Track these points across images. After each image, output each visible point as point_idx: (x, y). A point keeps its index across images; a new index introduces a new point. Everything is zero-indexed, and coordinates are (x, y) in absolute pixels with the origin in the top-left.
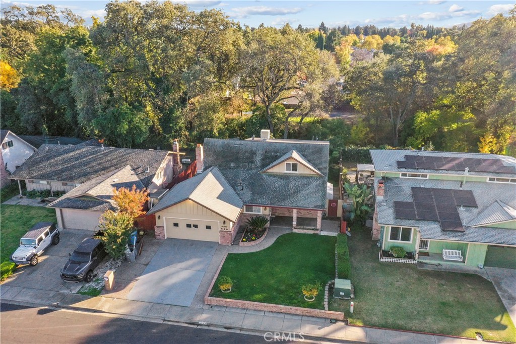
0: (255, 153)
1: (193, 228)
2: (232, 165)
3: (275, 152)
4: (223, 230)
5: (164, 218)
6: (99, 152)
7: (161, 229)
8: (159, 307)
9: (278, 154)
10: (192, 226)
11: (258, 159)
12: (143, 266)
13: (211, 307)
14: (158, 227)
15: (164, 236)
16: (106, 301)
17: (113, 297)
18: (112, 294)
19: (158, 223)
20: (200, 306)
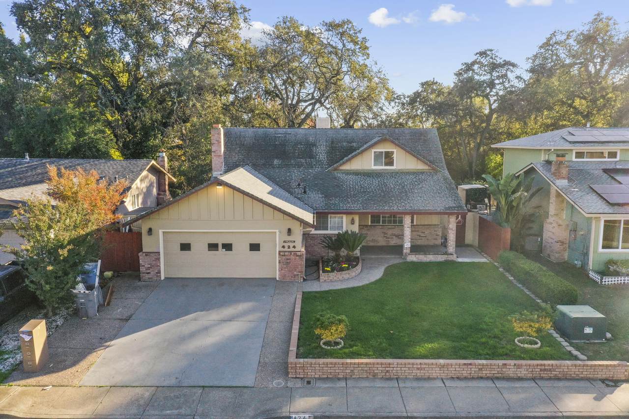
0: (314, 145)
1: (221, 251)
2: (276, 162)
3: (348, 142)
4: (286, 249)
5: (161, 232)
6: (19, 165)
7: (154, 257)
8: (172, 395)
9: (354, 144)
10: (220, 247)
11: (321, 152)
12: (117, 322)
13: (309, 383)
14: (147, 254)
15: (159, 272)
16: (23, 394)
17: (41, 383)
18: (40, 378)
19: (148, 244)
20: (279, 384)
